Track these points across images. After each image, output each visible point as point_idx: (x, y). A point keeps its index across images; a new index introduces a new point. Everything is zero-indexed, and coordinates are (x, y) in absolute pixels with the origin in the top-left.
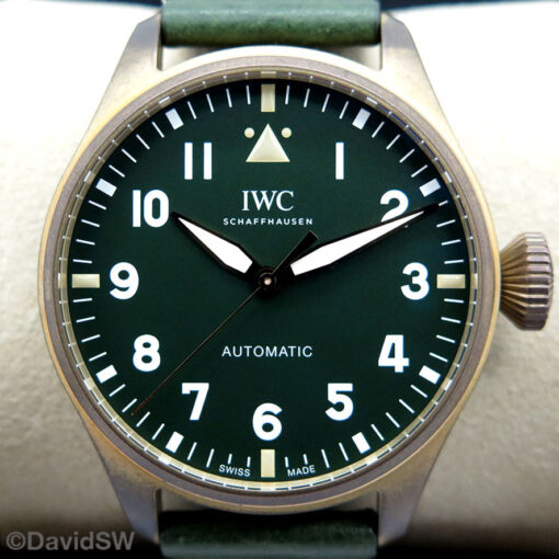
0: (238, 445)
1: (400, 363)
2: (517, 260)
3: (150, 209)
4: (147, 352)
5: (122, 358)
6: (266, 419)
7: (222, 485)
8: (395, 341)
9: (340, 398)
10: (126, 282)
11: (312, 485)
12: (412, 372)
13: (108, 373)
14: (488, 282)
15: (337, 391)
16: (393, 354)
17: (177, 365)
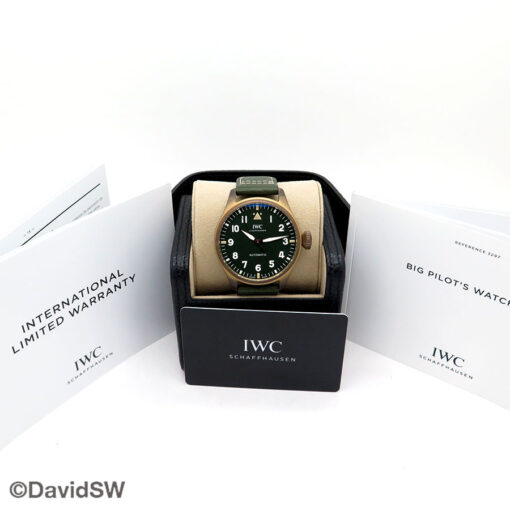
0: (250, 271)
1: (283, 257)
2: (304, 236)
3: (235, 229)
4: (235, 256)
5: (231, 256)
6: (258, 268)
7: (250, 280)
8: (282, 252)
9: (272, 263)
10: (231, 242)
11: (267, 280)
12: (285, 258)
13: (228, 260)
14: (299, 241)
15: (271, 262)
16: (281, 255)
17: (241, 258)
